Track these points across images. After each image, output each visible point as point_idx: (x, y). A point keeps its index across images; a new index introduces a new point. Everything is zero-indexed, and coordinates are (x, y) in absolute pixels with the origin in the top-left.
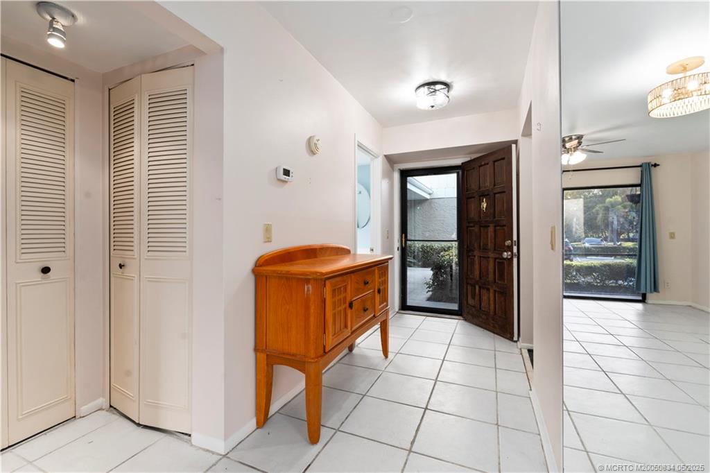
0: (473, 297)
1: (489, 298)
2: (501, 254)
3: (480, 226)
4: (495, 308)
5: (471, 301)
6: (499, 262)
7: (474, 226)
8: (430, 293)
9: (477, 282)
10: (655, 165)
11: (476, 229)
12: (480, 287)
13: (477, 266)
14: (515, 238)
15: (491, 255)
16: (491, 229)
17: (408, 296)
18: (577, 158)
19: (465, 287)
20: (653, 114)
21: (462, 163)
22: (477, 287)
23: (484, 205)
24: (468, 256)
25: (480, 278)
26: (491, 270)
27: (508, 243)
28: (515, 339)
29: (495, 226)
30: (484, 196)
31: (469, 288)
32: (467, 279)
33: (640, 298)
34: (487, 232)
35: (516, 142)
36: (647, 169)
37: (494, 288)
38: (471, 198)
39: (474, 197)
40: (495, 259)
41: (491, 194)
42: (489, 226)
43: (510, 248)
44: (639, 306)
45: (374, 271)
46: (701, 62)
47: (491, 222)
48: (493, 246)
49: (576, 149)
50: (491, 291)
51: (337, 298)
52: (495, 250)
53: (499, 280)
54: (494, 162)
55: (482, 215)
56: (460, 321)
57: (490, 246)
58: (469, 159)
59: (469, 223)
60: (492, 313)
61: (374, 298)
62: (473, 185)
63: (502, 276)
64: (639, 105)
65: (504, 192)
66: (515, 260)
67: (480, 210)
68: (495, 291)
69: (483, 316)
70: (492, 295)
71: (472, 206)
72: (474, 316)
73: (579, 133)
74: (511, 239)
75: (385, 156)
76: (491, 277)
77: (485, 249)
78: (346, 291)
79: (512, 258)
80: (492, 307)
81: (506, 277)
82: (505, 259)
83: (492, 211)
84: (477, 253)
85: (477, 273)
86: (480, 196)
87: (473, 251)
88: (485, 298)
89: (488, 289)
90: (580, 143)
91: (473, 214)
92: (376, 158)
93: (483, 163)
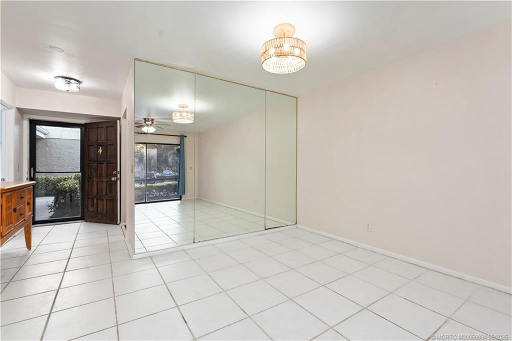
0: (92, 206)
1: (103, 205)
2: (111, 179)
3: (98, 163)
4: (107, 209)
5: (90, 209)
6: (109, 184)
7: (93, 163)
8: (53, 213)
9: (95, 197)
10: (185, 136)
11: (95, 165)
12: (97, 199)
13: (95, 187)
14: (119, 170)
15: (105, 180)
16: (104, 165)
17: (36, 214)
18: (151, 130)
19: (86, 200)
20: (174, 121)
21: (85, 123)
22: (95, 199)
23: (100, 151)
24: (89, 181)
25: (97, 194)
26: (104, 189)
27: (115, 172)
28: (118, 223)
29: (107, 164)
30: (100, 146)
31: (90, 201)
32: (88, 196)
33: (179, 198)
34: (102, 167)
35: (119, 119)
36: (182, 137)
37: (107, 198)
38: (90, 146)
39: (93, 146)
40: (107, 182)
41: (105, 146)
42: (103, 163)
43: (116, 175)
44: (179, 202)
45: (25, 191)
46: (187, 107)
47: (105, 161)
48: (106, 174)
49: (151, 125)
50: (105, 200)
51: (8, 205)
52: (107, 177)
53: (109, 193)
54: (107, 127)
55: (99, 157)
56: (82, 223)
57: (104, 174)
58: (90, 122)
59: (89, 161)
60: (105, 212)
61: (25, 209)
62: (93, 138)
63: (111, 191)
64: (169, 114)
65: (113, 145)
66: (119, 181)
67: (98, 154)
68: (107, 200)
69: (100, 216)
70: (105, 202)
71: (92, 150)
72: (92, 217)
73: (152, 117)
74: (117, 170)
75: (17, 108)
76: (104, 192)
77: (101, 176)
78: (11, 202)
79: (117, 181)
80: (105, 209)
81: (113, 191)
82: (113, 181)
83: (105, 154)
84: (95, 179)
85: (95, 191)
86: (97, 146)
87: (92, 178)
88: (100, 205)
89: (103, 200)
90: (153, 123)
91: (92, 155)
92: (9, 109)
93: (100, 126)
